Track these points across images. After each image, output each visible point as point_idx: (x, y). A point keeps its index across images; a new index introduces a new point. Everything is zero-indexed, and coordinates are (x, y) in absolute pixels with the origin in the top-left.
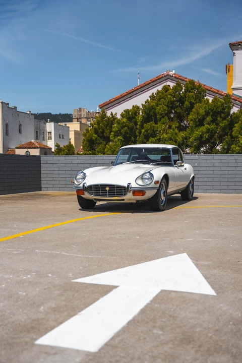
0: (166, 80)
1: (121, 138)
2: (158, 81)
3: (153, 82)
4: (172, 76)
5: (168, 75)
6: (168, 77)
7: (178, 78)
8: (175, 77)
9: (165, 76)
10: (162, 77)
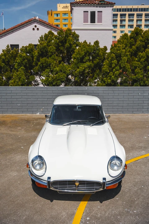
0: (34, 22)
1: (24, 68)
2: (29, 23)
3: (26, 23)
4: (38, 20)
5: (35, 19)
6: (35, 20)
7: (41, 22)
8: (39, 21)
9: (33, 20)
10: (32, 20)
